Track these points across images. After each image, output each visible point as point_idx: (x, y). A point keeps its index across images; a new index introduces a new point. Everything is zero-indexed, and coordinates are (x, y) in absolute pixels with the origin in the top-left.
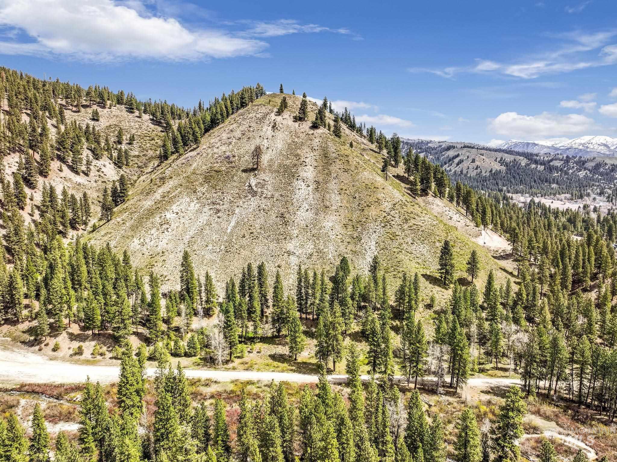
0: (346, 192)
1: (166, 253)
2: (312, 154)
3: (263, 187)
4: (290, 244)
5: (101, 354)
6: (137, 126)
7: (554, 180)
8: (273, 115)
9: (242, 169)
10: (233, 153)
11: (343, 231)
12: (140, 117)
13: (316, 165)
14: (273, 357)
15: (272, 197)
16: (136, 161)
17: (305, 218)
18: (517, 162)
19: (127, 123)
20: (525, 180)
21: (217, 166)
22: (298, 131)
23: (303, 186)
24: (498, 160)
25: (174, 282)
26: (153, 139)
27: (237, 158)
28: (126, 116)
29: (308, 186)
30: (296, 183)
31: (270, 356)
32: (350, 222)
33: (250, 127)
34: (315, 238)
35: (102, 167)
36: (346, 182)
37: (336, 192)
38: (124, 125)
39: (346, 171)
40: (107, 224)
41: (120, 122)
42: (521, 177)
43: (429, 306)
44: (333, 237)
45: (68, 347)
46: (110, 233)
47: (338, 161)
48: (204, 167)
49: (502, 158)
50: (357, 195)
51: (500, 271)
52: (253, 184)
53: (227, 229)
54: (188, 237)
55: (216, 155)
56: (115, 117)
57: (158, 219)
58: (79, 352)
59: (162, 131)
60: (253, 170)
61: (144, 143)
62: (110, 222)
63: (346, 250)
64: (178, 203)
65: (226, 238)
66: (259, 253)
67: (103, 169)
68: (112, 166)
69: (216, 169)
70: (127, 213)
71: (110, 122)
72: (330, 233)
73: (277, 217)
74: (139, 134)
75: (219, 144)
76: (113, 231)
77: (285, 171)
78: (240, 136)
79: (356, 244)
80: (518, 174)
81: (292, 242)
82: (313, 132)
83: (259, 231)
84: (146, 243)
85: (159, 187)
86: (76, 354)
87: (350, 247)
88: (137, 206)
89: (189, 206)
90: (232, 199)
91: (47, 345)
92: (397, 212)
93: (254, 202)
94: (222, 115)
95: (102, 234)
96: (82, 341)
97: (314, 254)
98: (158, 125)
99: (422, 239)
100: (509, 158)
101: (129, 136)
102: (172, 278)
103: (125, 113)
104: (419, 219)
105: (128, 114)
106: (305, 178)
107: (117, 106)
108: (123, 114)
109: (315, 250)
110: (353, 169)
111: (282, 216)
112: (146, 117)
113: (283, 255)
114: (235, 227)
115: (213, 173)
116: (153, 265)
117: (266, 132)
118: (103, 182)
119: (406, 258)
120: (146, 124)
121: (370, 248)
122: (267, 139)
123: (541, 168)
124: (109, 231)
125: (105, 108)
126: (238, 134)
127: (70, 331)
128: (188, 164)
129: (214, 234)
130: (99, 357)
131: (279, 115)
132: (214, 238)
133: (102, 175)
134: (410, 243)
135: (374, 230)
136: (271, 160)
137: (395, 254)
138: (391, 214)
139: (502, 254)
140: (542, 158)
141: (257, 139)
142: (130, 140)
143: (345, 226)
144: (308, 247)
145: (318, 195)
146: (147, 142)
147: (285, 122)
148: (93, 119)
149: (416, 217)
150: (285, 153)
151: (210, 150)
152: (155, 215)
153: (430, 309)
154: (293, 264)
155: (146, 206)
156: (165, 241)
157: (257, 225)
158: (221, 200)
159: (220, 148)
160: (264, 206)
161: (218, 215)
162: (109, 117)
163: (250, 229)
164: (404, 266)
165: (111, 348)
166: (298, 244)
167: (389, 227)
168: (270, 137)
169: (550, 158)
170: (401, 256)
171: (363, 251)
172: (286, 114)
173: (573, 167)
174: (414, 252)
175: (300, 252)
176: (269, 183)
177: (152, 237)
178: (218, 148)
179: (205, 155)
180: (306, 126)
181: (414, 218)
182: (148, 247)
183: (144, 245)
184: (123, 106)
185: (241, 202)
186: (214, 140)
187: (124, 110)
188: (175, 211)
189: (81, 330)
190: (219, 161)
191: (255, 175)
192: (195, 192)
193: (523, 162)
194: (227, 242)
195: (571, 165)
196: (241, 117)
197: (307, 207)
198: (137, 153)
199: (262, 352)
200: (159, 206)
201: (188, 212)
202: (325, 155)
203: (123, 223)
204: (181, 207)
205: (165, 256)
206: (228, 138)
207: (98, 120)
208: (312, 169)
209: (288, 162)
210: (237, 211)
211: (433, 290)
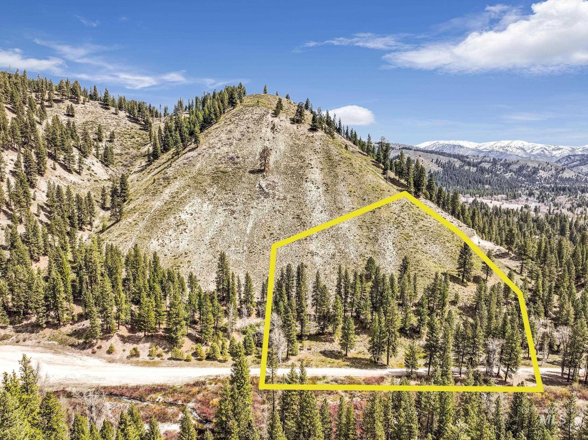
0: (355, 194)
1: (189, 254)
2: (316, 157)
3: (273, 188)
4: (312, 245)
5: (159, 356)
6: (115, 123)
7: (487, 181)
8: (269, 116)
9: (248, 170)
10: (236, 154)
11: (360, 232)
12: (116, 114)
13: (321, 167)
14: (324, 353)
15: (285, 198)
16: (120, 160)
17: (320, 219)
18: (452, 164)
19: (104, 120)
20: (461, 181)
21: (222, 167)
22: (297, 133)
23: (313, 188)
24: (434, 161)
25: (205, 283)
26: (133, 137)
27: (241, 159)
28: (102, 112)
29: (318, 188)
30: (306, 185)
31: (321, 352)
32: (364, 224)
33: (248, 128)
34: (334, 239)
35: (91, 165)
36: (353, 184)
37: (346, 193)
38: (102, 121)
39: (351, 173)
40: (117, 224)
41: (97, 118)
42: (457, 178)
43: (454, 303)
44: (352, 238)
45: (123, 349)
46: (124, 234)
47: (342, 163)
48: (209, 168)
49: (437, 160)
50: (365, 197)
51: (506, 269)
52: (264, 186)
53: (246, 229)
54: (208, 238)
55: (219, 157)
56: (90, 114)
57: (173, 220)
58: (135, 354)
59: (141, 129)
60: (260, 171)
61: (125, 141)
62: (121, 222)
63: (366, 251)
64: (191, 204)
65: (246, 239)
66: (283, 254)
67: (93, 168)
68: (100, 164)
69: (221, 169)
70: (137, 214)
71: (86, 118)
72: (348, 234)
73: (293, 218)
74: (118, 131)
75: (219, 144)
76: (126, 232)
77: (293, 173)
78: (240, 137)
79: (374, 245)
80: (455, 175)
81: (313, 243)
82: (312, 134)
83: (278, 232)
84: (166, 244)
85: (165, 187)
86: (132, 356)
87: (369, 247)
88: (145, 207)
89: (202, 207)
90: (245, 201)
91: (100, 347)
92: (406, 213)
93: (268, 204)
94: (215, 115)
95: (116, 235)
96: (135, 343)
97: (337, 254)
98: (136, 123)
99: (433, 239)
100: (444, 160)
101: (108, 133)
102: (202, 279)
103: (100, 110)
104: (426, 220)
105: (104, 110)
106: (314, 180)
107: (91, 101)
108: (98, 110)
109: (337, 251)
110: (357, 171)
111: (298, 217)
112: (122, 114)
113: (307, 256)
114: (254, 228)
115: (220, 174)
116: (179, 266)
117: (266, 134)
118: (95, 181)
119: (423, 257)
120: (124, 121)
121: (388, 248)
122: (268, 140)
123: (473, 169)
124: (123, 231)
125: (79, 103)
126: (237, 134)
127: (120, 333)
128: (190, 163)
129: (234, 235)
130: (157, 359)
131: (276, 117)
132: (235, 239)
133: (93, 173)
134: (423, 244)
135: (389, 231)
136: (277, 161)
137: (413, 254)
138: (401, 215)
139: (498, 253)
140: (472, 160)
141: (258, 140)
142: (111, 137)
143: (360, 227)
144: (329, 247)
145: (329, 197)
146: (128, 139)
147: (282, 124)
148: (68, 115)
149: (423, 218)
150: (289, 156)
151: (211, 151)
152: (168, 216)
153: (454, 305)
154: (319, 264)
155: (156, 207)
156: (185, 242)
157: (276, 227)
158: (234, 201)
159: (222, 148)
160: (278, 207)
161: (234, 216)
162: (85, 113)
163: (269, 230)
164: (424, 265)
165: (167, 350)
166: (319, 245)
167: (402, 228)
168: (271, 138)
169: (479, 161)
170: (419, 256)
171: (382, 251)
172: (282, 116)
173: (500, 169)
174: (428, 252)
175: (323, 252)
176: (279, 184)
177: (171, 238)
178: (219, 148)
179: (207, 155)
180: (305, 128)
181: (422, 220)
182: (169, 248)
183: (164, 246)
184: (96, 102)
185: (255, 203)
186: (213, 141)
187: (99, 106)
188: (189, 212)
189: (129, 332)
190: (224, 162)
191: (264, 177)
192: (205, 193)
193: (458, 164)
194: (248, 243)
195: (498, 167)
196: (237, 118)
197: (321, 209)
198: (119, 152)
199: (313, 349)
200: (170, 206)
201: (202, 212)
202: (329, 158)
203: (136, 224)
204: (195, 208)
205: (189, 257)
206: (228, 139)
207: (73, 116)
208: (318, 171)
209: (293, 164)
210: (252, 212)
211: (455, 287)
